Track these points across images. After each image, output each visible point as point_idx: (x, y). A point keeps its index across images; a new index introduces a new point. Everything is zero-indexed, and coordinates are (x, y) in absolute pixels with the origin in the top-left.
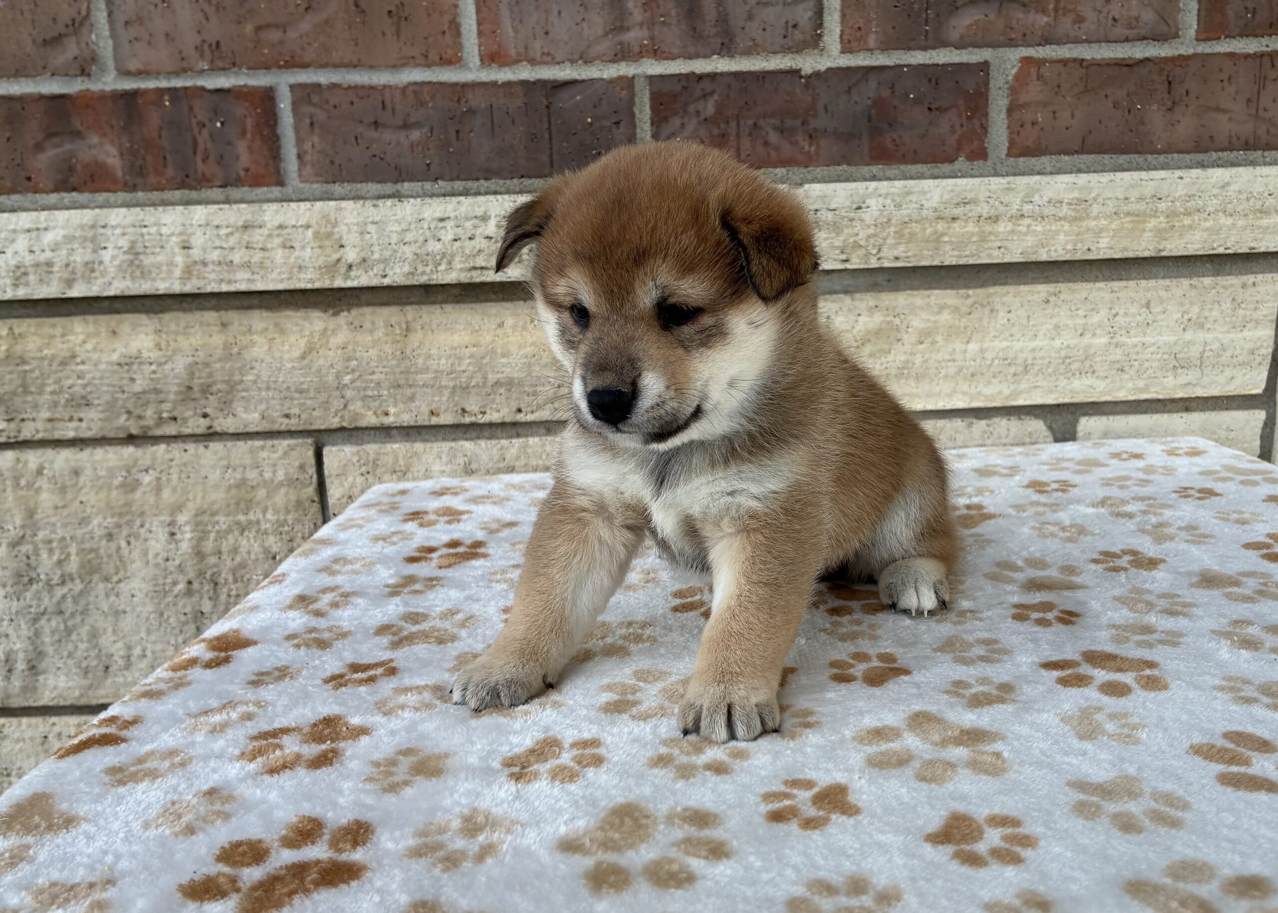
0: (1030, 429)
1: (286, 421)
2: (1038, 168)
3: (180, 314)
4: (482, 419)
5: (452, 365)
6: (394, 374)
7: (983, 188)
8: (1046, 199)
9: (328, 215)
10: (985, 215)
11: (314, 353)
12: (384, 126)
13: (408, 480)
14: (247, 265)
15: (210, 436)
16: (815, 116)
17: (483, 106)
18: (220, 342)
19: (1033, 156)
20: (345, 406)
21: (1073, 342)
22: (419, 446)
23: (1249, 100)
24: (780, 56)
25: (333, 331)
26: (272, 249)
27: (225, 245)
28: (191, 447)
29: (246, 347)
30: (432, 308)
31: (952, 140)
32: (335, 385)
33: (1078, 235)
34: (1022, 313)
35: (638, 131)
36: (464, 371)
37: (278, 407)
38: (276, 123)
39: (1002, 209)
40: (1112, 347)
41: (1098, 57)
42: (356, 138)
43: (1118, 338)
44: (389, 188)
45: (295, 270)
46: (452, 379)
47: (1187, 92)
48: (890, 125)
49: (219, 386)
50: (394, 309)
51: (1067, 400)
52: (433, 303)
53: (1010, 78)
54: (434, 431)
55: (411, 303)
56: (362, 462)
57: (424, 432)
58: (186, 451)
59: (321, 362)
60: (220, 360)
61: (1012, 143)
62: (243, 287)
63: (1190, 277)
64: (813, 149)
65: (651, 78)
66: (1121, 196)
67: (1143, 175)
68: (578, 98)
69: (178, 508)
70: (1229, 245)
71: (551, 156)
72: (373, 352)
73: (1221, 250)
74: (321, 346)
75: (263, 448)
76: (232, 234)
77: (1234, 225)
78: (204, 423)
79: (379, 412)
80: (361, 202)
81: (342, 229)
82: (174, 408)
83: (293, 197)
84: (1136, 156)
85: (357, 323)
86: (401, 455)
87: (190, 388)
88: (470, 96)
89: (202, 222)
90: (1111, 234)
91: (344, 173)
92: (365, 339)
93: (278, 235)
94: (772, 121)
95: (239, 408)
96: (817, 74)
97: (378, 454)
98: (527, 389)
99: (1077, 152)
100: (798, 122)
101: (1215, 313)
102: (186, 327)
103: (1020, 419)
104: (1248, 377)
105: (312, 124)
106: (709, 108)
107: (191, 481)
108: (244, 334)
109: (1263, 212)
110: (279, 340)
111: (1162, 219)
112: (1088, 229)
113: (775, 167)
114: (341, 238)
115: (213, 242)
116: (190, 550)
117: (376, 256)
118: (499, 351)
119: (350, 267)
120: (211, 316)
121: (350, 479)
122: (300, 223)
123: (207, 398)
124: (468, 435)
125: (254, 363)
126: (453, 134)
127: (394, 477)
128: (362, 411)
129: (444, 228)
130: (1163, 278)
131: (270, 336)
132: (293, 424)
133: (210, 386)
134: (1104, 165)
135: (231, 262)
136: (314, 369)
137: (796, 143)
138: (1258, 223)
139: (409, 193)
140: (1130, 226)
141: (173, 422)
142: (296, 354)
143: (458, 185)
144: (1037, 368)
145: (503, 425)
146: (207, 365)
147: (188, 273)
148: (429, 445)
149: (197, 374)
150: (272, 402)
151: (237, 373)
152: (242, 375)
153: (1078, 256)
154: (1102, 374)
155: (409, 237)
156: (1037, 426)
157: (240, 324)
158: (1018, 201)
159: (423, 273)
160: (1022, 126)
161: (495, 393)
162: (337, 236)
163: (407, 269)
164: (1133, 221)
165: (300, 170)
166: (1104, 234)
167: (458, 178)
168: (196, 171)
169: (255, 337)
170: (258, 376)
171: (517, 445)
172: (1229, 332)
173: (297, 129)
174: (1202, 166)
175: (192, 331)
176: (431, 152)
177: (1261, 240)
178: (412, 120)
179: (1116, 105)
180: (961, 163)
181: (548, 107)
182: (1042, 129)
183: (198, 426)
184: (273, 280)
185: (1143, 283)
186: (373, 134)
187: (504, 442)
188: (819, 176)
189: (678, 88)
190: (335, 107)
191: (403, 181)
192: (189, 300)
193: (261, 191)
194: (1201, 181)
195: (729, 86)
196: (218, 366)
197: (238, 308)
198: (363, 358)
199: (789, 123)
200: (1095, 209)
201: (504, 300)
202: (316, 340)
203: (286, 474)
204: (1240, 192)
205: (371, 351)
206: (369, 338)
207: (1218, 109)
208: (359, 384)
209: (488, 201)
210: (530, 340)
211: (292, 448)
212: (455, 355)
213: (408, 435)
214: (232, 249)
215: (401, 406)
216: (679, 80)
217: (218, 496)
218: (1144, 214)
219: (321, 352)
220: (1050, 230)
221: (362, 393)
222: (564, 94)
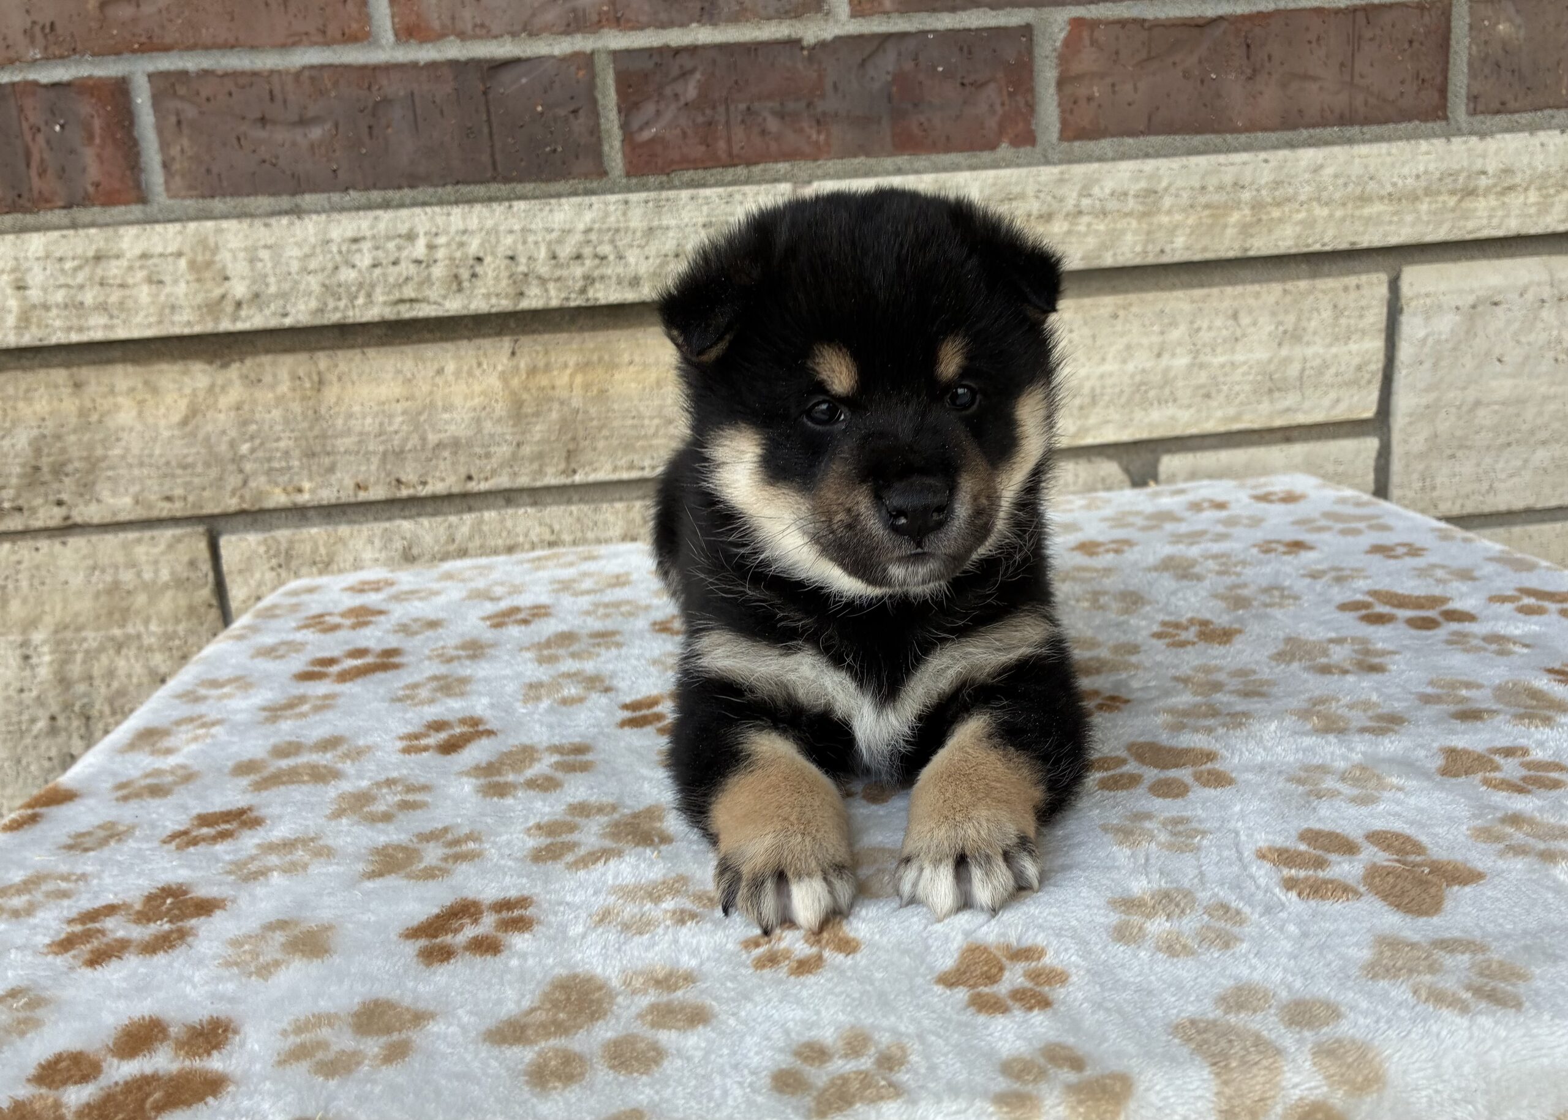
0: (1102, 473)
1: (167, 505)
2: (1097, 153)
3: (19, 374)
4: (423, 491)
5: (381, 424)
6: (307, 439)
7: (1031, 180)
8: (1107, 191)
9: (206, 238)
10: (1035, 213)
11: (199, 417)
12: (274, 122)
13: (333, 573)
14: (102, 307)
15: (68, 529)
16: (823, 96)
17: (402, 93)
18: (73, 408)
19: (1090, 139)
20: (245, 483)
21: (1148, 365)
22: (344, 530)
23: (1342, 65)
24: (774, 22)
25: (223, 388)
26: (135, 285)
27: (70, 281)
28: (44, 544)
29: (109, 412)
30: (350, 353)
31: (992, 123)
32: (230, 455)
33: (1149, 233)
34: (1086, 331)
35: (602, 121)
36: (396, 432)
37: (156, 488)
38: (132, 123)
39: (1055, 205)
40: (1196, 370)
41: (1162, 15)
42: (239, 139)
43: (1202, 358)
44: (285, 202)
45: (167, 311)
46: (383, 442)
47: (1270, 57)
48: (916, 105)
49: (77, 464)
50: (303, 357)
51: (1144, 435)
52: (352, 347)
53: (1058, 44)
54: (362, 509)
55: (323, 349)
56: (272, 552)
57: (349, 511)
58: (37, 549)
59: (209, 428)
60: (75, 431)
61: (1064, 123)
62: (99, 335)
63: (1283, 279)
64: (822, 137)
65: (616, 55)
66: (1197, 185)
67: (1222, 158)
68: (524, 81)
69: (32, 623)
70: (1326, 240)
71: (493, 155)
72: (277, 413)
73: (1317, 247)
74: (208, 407)
75: (139, 541)
76: (79, 268)
77: (1331, 216)
78: (58, 513)
79: (290, 489)
80: (248, 221)
81: (224, 256)
82: (18, 496)
83: (160, 217)
84: (1212, 136)
85: (253, 376)
86: (321, 543)
87: (37, 469)
88: (385, 82)
89: (41, 254)
90: (1188, 230)
91: (225, 184)
92: (265, 396)
93: (141, 267)
94: (770, 104)
95: (104, 491)
96: (823, 45)
97: (291, 542)
98: (478, 450)
99: (1142, 133)
100: (802, 104)
101: (1313, 324)
102: (27, 391)
103: (1090, 461)
104: (1356, 398)
105: (179, 123)
106: (691, 91)
107: (46, 588)
108: (104, 396)
109: (1364, 199)
110: (151, 402)
111: (1247, 211)
112: (1160, 226)
113: (776, 161)
114: (224, 268)
115: (56, 279)
116: (51, 677)
117: (273, 289)
118: (440, 404)
119: (239, 305)
120: (59, 375)
121: (258, 575)
122: (169, 250)
123: (61, 481)
124: (407, 513)
125: (121, 434)
126: (366, 130)
127: (314, 570)
128: (268, 488)
129: (359, 250)
130: (1253, 282)
131: (139, 398)
132: (177, 509)
133: (63, 464)
134: (1177, 148)
135: (82, 303)
136: (201, 436)
137: (801, 130)
138: (1357, 213)
139: (312, 207)
140: (1209, 221)
141: (17, 514)
142: (176, 418)
143: (376, 195)
144: (1107, 398)
145: (449, 497)
146: (58, 437)
147: (25, 320)
148: (356, 527)
149: (46, 451)
150: (149, 482)
151: (99, 446)
152: (106, 448)
153: (1151, 260)
154: (1186, 402)
155: (313, 265)
156: (1110, 468)
157: (99, 384)
158: (1075, 195)
159: (336, 309)
160: (1075, 102)
161: (437, 458)
162: (219, 266)
163: (313, 304)
164: (1212, 215)
165: (166, 182)
166: (1179, 232)
167: (375, 187)
168: (31, 190)
169: (120, 400)
170: (127, 450)
171: (469, 522)
172: (1331, 345)
173: (160, 130)
174: (1291, 145)
175: (37, 395)
176: (338, 154)
177: (1364, 233)
178: (311, 113)
179: (1186, 75)
180: (1005, 150)
181: (485, 93)
182: (1100, 106)
183: (51, 518)
184: (139, 325)
185: (1229, 290)
186: (261, 134)
187: (453, 519)
188: (832, 171)
189: (650, 65)
190: (208, 100)
191: (303, 192)
192: (30, 355)
193: (117, 211)
194: (1289, 164)
195: (714, 62)
196: (73, 438)
197: (94, 363)
198: (263, 421)
199: (791, 106)
200: (1167, 202)
201: (442, 339)
202: (200, 399)
203: (172, 573)
204: (1336, 176)
205: (274, 411)
206: (270, 395)
207: (1306, 77)
208: (260, 454)
209: (413, 215)
210: (477, 388)
211: (178, 540)
212: (383, 411)
213: (329, 515)
214: (81, 287)
215: (319, 480)
216: (651, 56)
217: (85, 606)
218: (1226, 206)
219: (209, 415)
220: (1114, 230)
221: (266, 466)
222: (506, 76)
